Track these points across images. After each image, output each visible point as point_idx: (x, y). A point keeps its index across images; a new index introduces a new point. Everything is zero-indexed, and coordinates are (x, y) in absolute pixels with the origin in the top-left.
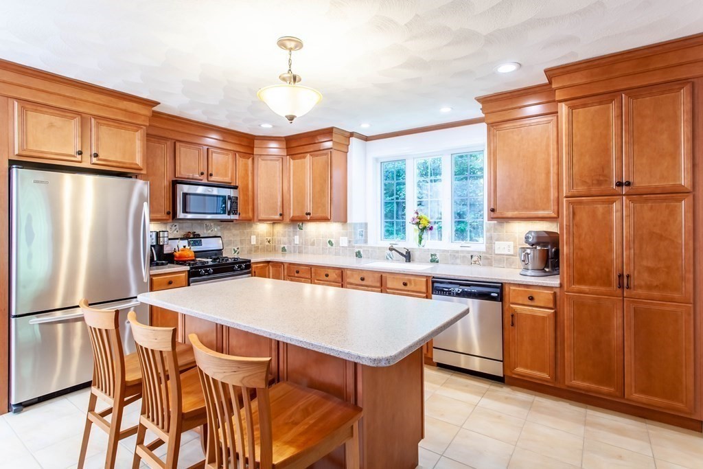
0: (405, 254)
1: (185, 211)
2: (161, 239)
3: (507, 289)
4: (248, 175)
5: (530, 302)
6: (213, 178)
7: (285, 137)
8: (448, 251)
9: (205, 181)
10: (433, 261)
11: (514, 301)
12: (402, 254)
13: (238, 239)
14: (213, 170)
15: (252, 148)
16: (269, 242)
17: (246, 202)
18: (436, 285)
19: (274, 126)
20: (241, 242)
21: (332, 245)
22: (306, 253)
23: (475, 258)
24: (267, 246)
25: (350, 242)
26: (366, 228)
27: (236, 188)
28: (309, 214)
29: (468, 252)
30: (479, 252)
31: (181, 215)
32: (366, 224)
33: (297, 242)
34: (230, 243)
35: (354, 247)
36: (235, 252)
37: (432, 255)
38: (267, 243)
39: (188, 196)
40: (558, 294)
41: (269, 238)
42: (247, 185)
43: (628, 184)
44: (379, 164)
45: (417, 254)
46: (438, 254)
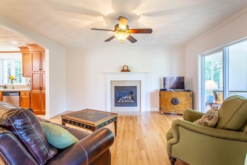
3: (21, 92)
5: (25, 95)
8: (17, 85)
10: (13, 88)
11: (22, 95)
12: (3, 87)
18: (4, 93)
23: (24, 87)
29: (22, 85)
30: (25, 85)
37: (13, 87)
40: (31, 93)
43: (41, 70)
44: (2, 60)
45: (8, 86)
46: (14, 86)
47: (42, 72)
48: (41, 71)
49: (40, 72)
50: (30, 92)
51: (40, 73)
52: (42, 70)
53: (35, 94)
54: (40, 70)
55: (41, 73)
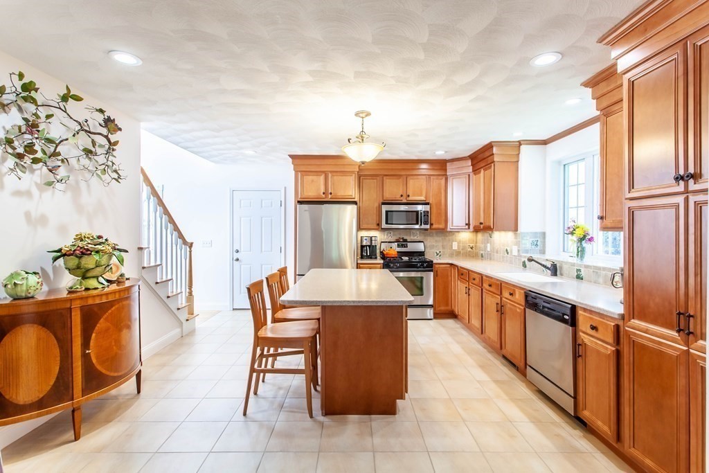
0: (550, 266)
1: (387, 223)
2: (373, 242)
3: (579, 312)
4: (441, 193)
5: (593, 332)
6: (410, 198)
7: (469, 156)
8: (590, 267)
9: (405, 201)
10: (577, 278)
11: (584, 330)
13: (440, 244)
14: (410, 192)
15: (446, 170)
16: (472, 248)
17: (439, 214)
18: (528, 298)
19: (446, 152)
20: (443, 247)
21: (508, 253)
22: (494, 260)
24: (470, 251)
25: (519, 251)
26: (544, 238)
27: (427, 204)
28: (481, 223)
29: (610, 269)
31: (384, 225)
32: (544, 234)
33: (489, 249)
34: (432, 247)
35: (521, 256)
36: (437, 254)
37: (578, 270)
38: (470, 249)
39: (389, 213)
40: (622, 330)
41: (471, 245)
42: (441, 200)
43: (692, 176)
44: (562, 167)
45: (565, 267)
46: (582, 270)
47: (700, 198)
48: (686, 186)
49: (680, 200)
50: (617, 327)
51: (677, 207)
52: (696, 176)
53: (643, 347)
54: (678, 178)
55: (692, 199)
